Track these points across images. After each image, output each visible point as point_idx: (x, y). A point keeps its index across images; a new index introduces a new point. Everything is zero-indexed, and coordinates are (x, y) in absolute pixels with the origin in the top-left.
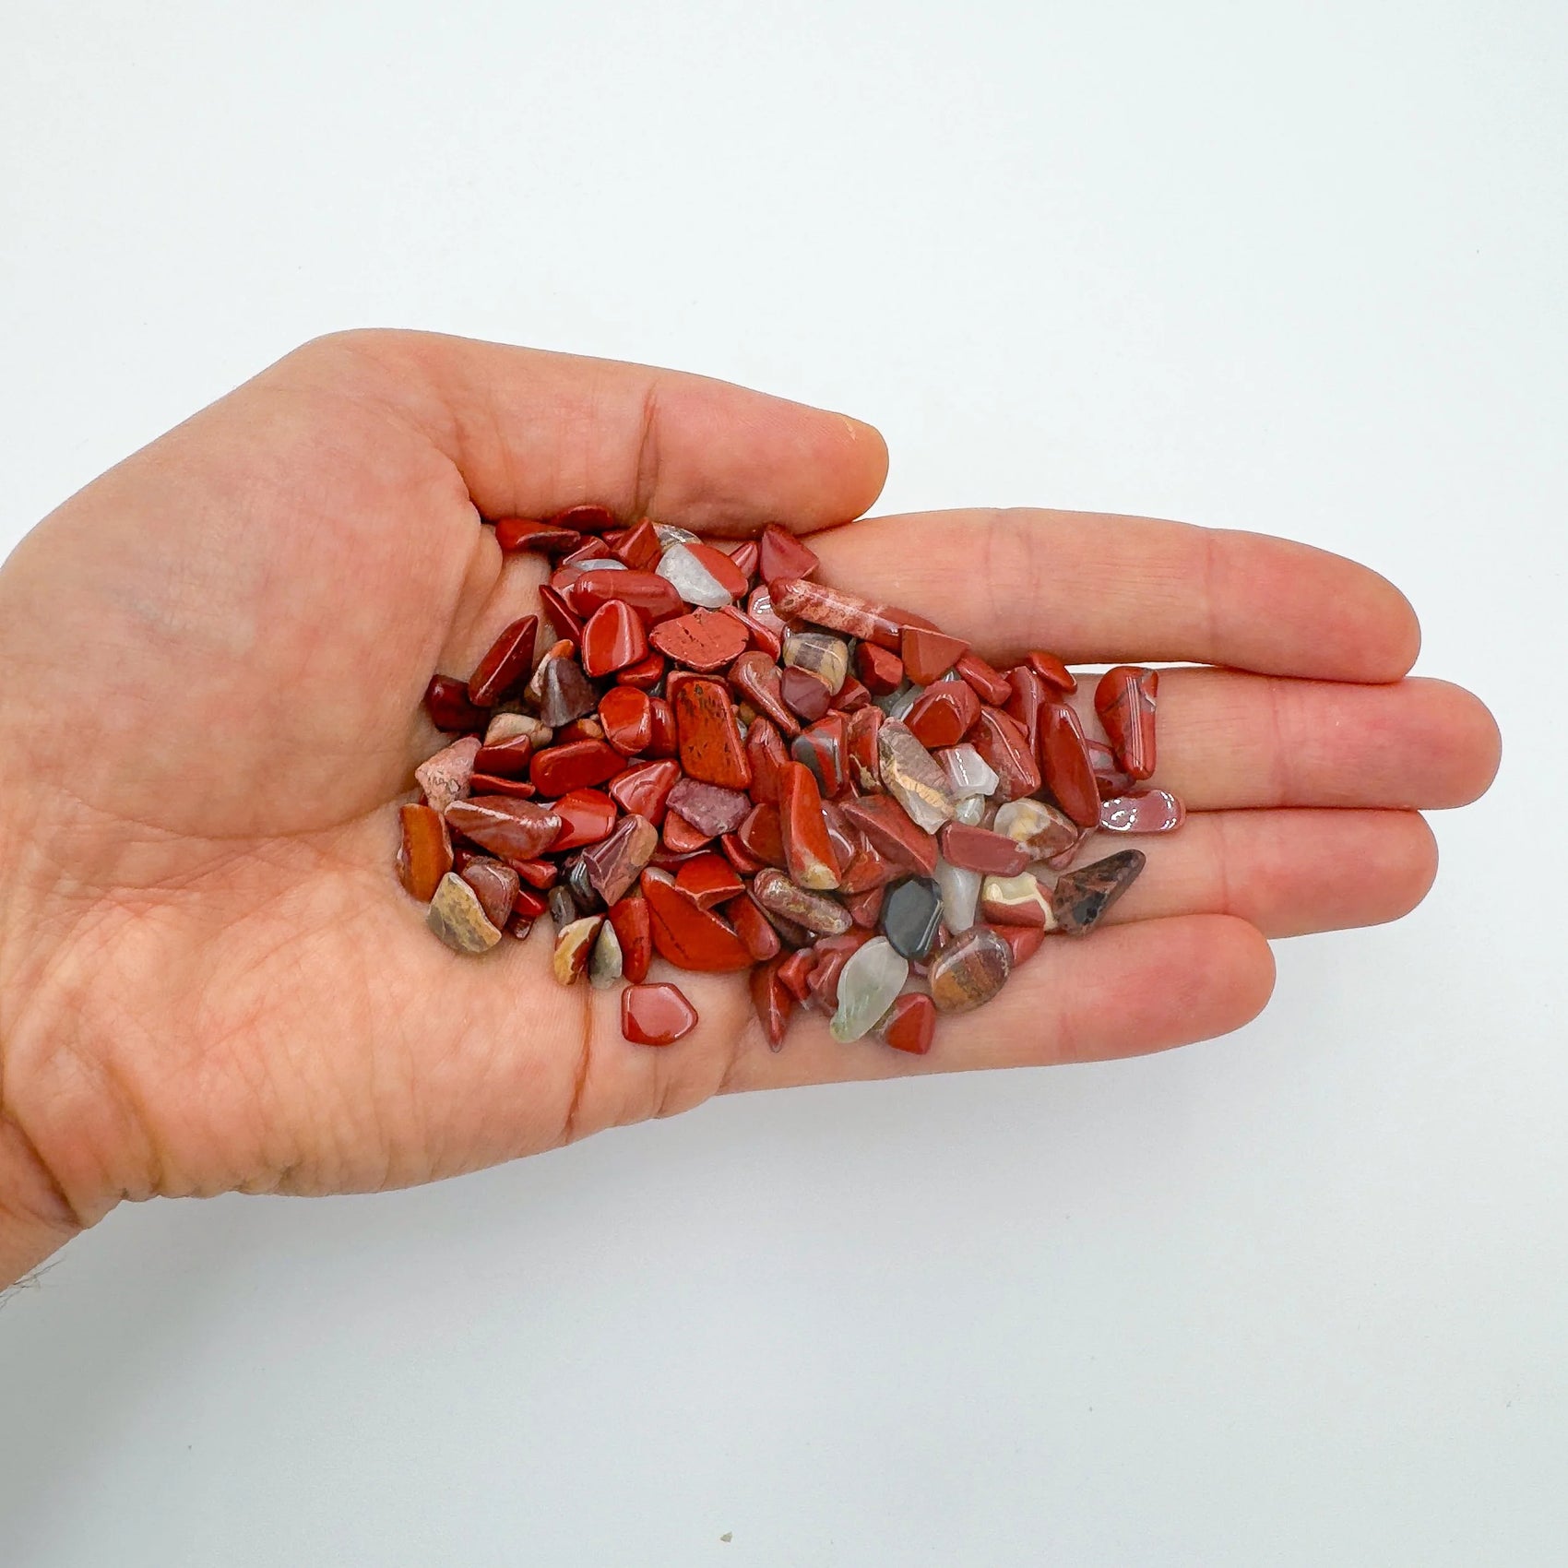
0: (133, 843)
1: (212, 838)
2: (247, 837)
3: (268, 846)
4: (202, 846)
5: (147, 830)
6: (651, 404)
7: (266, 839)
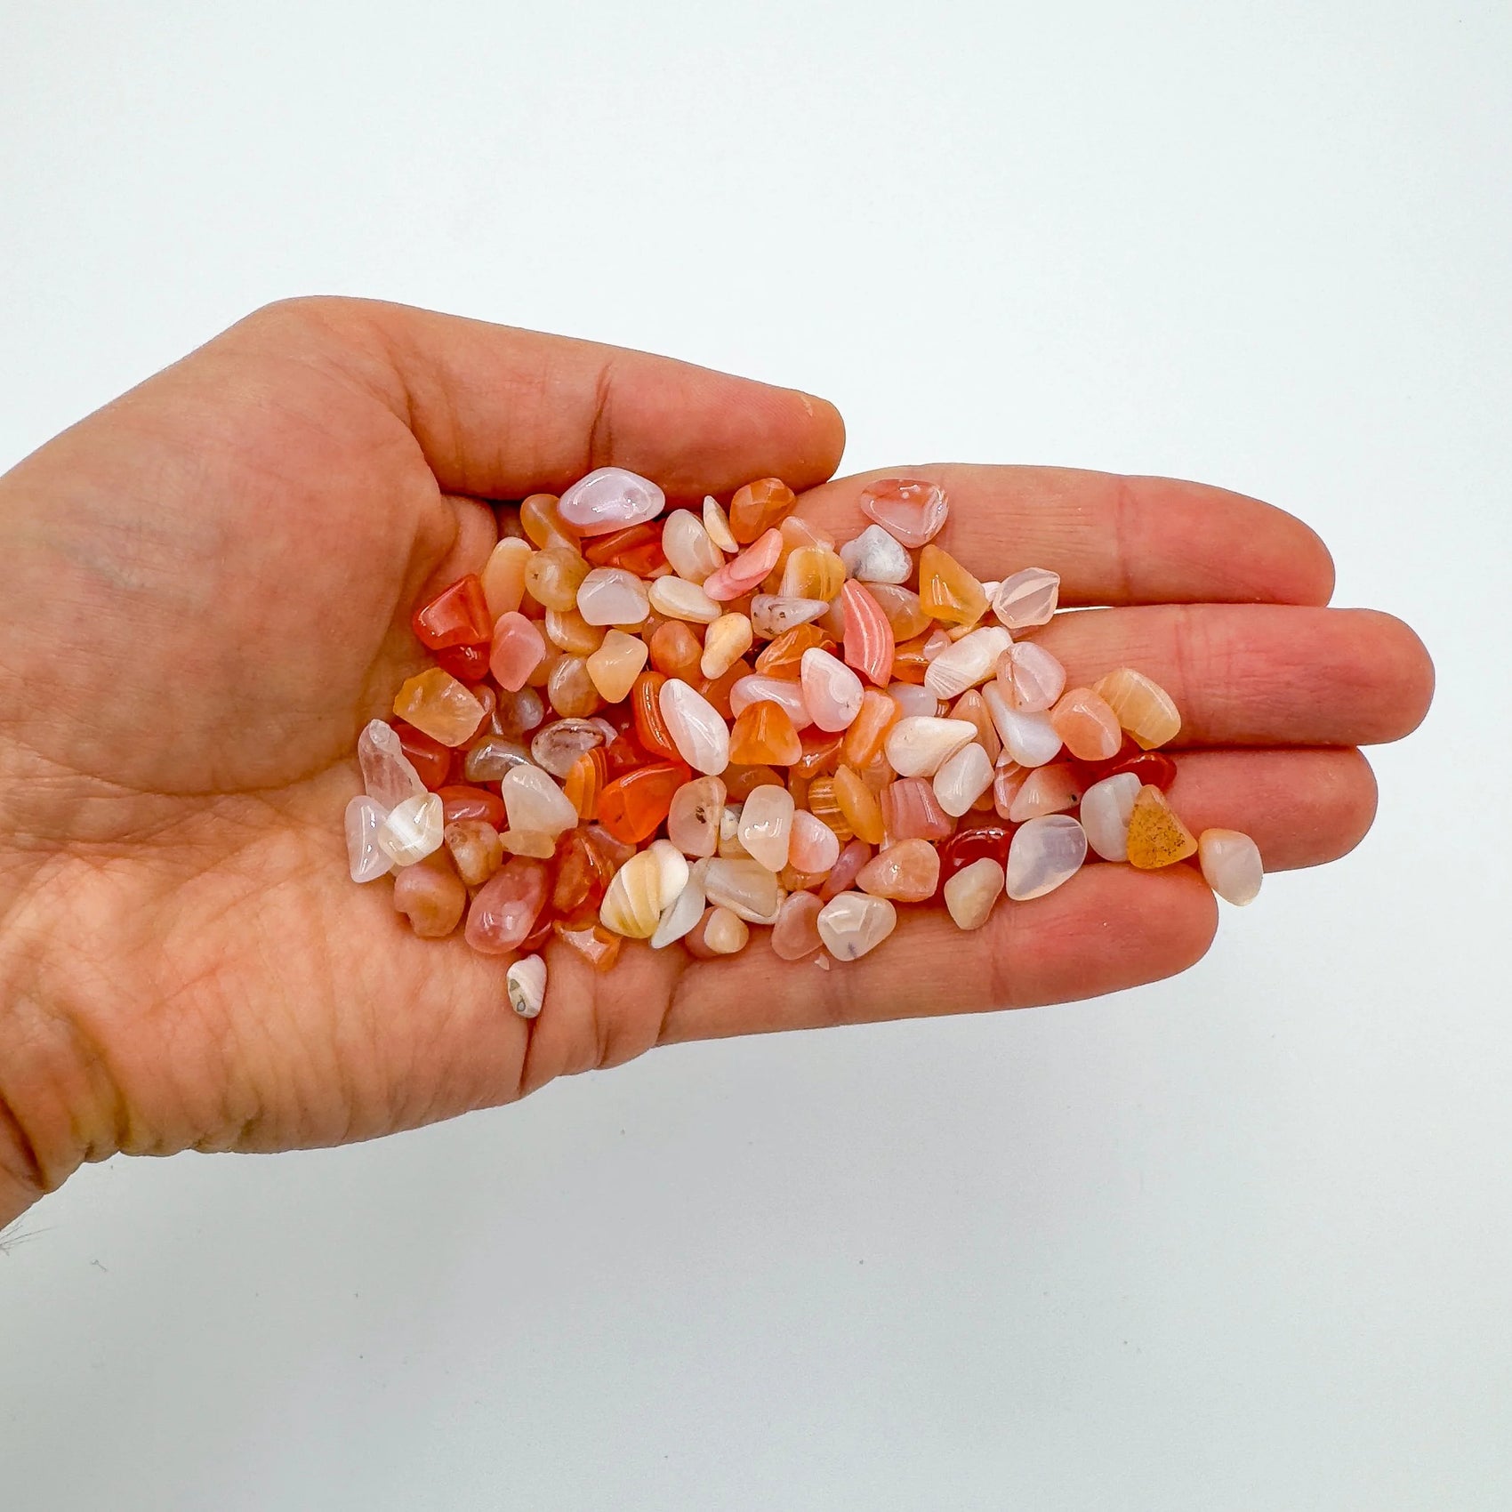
0: (91, 799)
1: (170, 794)
2: (206, 794)
3: (224, 803)
4: (160, 803)
5: (107, 785)
6: (605, 382)
7: (223, 796)
